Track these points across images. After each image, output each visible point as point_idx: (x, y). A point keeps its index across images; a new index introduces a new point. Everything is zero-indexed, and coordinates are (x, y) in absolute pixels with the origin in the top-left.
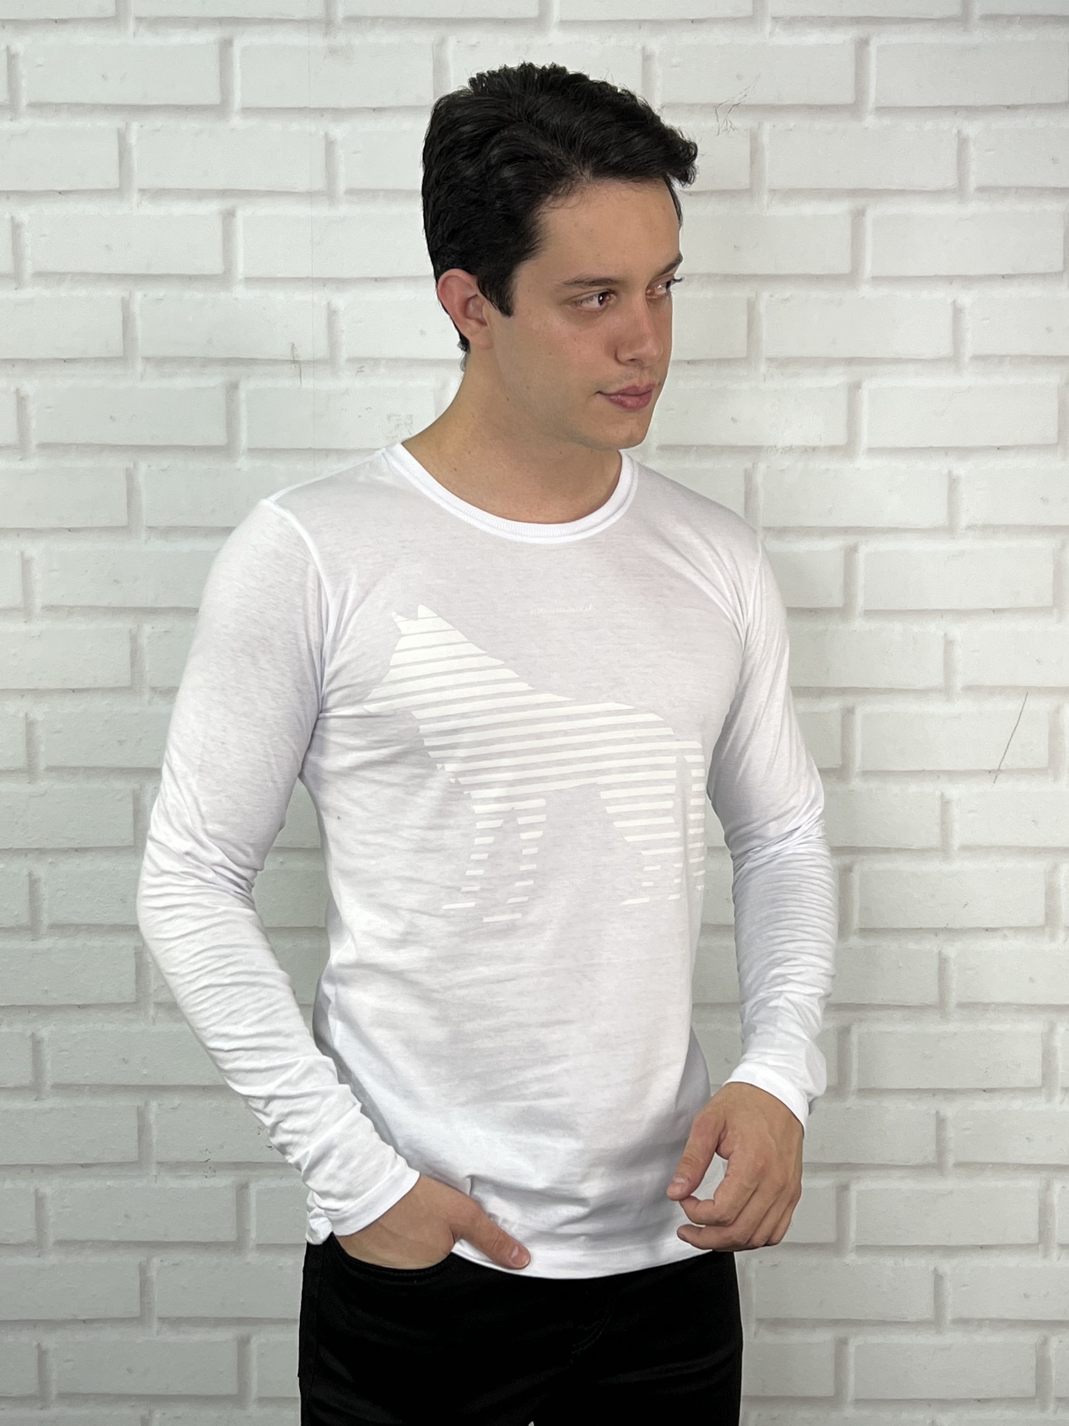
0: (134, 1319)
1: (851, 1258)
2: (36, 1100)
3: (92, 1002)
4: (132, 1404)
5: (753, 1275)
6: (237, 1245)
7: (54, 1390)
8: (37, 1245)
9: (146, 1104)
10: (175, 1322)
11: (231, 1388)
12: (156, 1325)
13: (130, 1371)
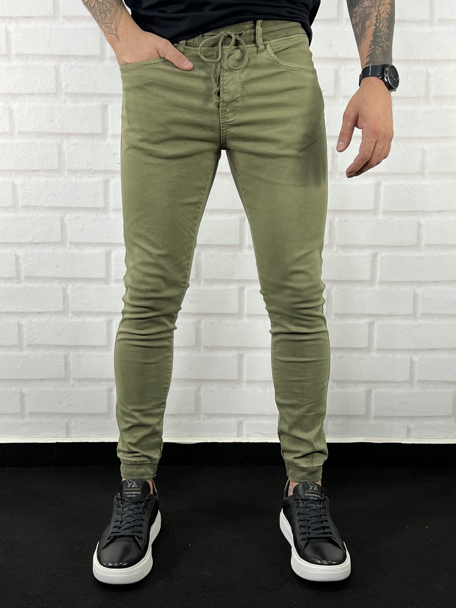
0: (58, 243)
1: (380, 217)
2: (11, 139)
3: (36, 92)
4: (58, 281)
5: (336, 225)
6: (105, 209)
7: (23, 275)
8: (14, 207)
9: (62, 142)
10: (77, 244)
11: (102, 274)
12: (68, 246)
13: (57, 267)
